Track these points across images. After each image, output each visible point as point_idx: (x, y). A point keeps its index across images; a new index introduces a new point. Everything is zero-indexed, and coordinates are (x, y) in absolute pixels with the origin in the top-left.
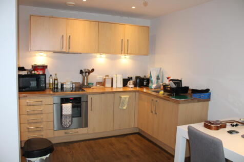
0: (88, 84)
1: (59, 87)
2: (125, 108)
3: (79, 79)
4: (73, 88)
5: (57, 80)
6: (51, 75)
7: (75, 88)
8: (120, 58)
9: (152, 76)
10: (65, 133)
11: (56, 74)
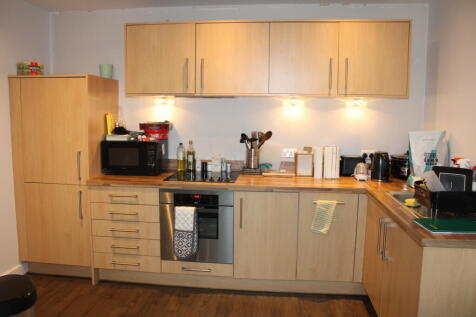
0: (259, 166)
1: (199, 169)
2: (323, 231)
3: (239, 154)
4: (226, 172)
5: (193, 154)
6: (181, 144)
7: (232, 172)
8: (344, 106)
9: (413, 151)
10: (183, 268)
11: (191, 143)
